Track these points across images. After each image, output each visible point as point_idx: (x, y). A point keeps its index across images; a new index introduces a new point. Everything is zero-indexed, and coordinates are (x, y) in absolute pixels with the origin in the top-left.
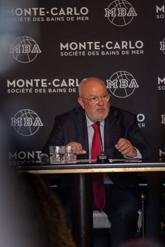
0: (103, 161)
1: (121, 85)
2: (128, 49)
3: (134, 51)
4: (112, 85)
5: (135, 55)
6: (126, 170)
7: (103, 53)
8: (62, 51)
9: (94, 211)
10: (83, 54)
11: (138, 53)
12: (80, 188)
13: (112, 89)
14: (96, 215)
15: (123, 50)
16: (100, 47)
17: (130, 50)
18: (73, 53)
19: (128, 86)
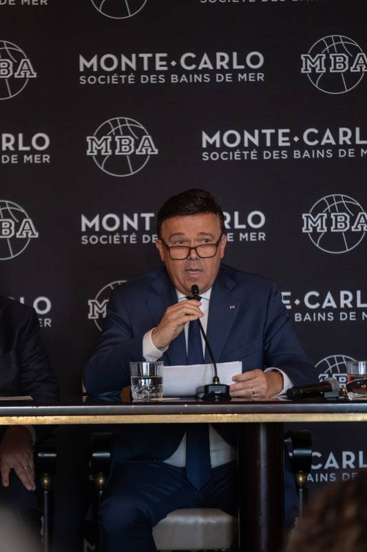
2: (17, 151)
3: (28, 157)
5: (31, 165)
6: (12, 421)
11: (38, 161)
15: (5, 153)
17: (21, 154)
19: (15, 235)
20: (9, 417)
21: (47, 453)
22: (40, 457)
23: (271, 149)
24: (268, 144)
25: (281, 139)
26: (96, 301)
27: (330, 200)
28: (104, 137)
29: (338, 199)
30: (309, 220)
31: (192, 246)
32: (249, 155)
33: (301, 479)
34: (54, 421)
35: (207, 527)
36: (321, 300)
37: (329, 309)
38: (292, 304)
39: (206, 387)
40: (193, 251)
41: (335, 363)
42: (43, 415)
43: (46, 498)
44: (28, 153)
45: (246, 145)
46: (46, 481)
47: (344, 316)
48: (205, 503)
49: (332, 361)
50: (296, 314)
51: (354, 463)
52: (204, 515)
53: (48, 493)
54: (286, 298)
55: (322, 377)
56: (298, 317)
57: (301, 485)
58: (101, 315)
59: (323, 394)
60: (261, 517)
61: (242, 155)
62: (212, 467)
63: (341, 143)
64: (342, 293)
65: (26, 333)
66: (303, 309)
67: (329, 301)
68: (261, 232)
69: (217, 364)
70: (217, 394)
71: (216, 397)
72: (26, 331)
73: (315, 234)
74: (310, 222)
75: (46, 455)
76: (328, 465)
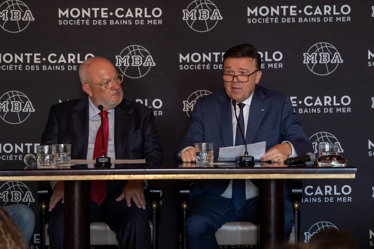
0: (103, 164)
1: (133, 63)
2: (143, 18)
3: (150, 21)
4: (122, 62)
5: (151, 26)
6: (130, 177)
7: (112, 22)
8: (60, 19)
9: (92, 223)
10: (87, 22)
11: (155, 23)
12: (74, 196)
13: (123, 67)
14: (94, 227)
15: (137, 19)
16: (109, 15)
17: (146, 20)
18: (74, 21)
19: (143, 64)
20: (129, 175)
21: (155, 190)
22: (151, 193)
23: (286, 17)
24: (285, 14)
25: (291, 11)
26: (187, 101)
27: (319, 46)
28: (192, 10)
29: (324, 45)
30: (307, 56)
31: (235, 75)
32: (274, 20)
33: (296, 206)
34: (154, 177)
35: (243, 232)
36: (314, 101)
37: (318, 106)
38: (297, 103)
39: (241, 158)
40: (235, 78)
41: (321, 136)
42: (148, 174)
43: (154, 215)
44: (150, 19)
45: (272, 14)
46: (154, 206)
47: (326, 110)
48: (242, 219)
49: (320, 135)
50: (299, 109)
51: (331, 192)
52: (242, 225)
53: (156, 212)
54: (294, 100)
55: (314, 144)
56: (300, 111)
57: (296, 209)
58: (190, 109)
59: (305, 163)
60: (271, 230)
61: (270, 20)
62: (246, 199)
63: (325, 14)
64: (326, 97)
65: (147, 121)
66: (303, 106)
67: (318, 102)
68: (280, 63)
69: (247, 145)
70: (247, 162)
71: (247, 163)
72: (148, 120)
73: (311, 64)
74: (308, 57)
75: (155, 191)
76: (317, 193)
